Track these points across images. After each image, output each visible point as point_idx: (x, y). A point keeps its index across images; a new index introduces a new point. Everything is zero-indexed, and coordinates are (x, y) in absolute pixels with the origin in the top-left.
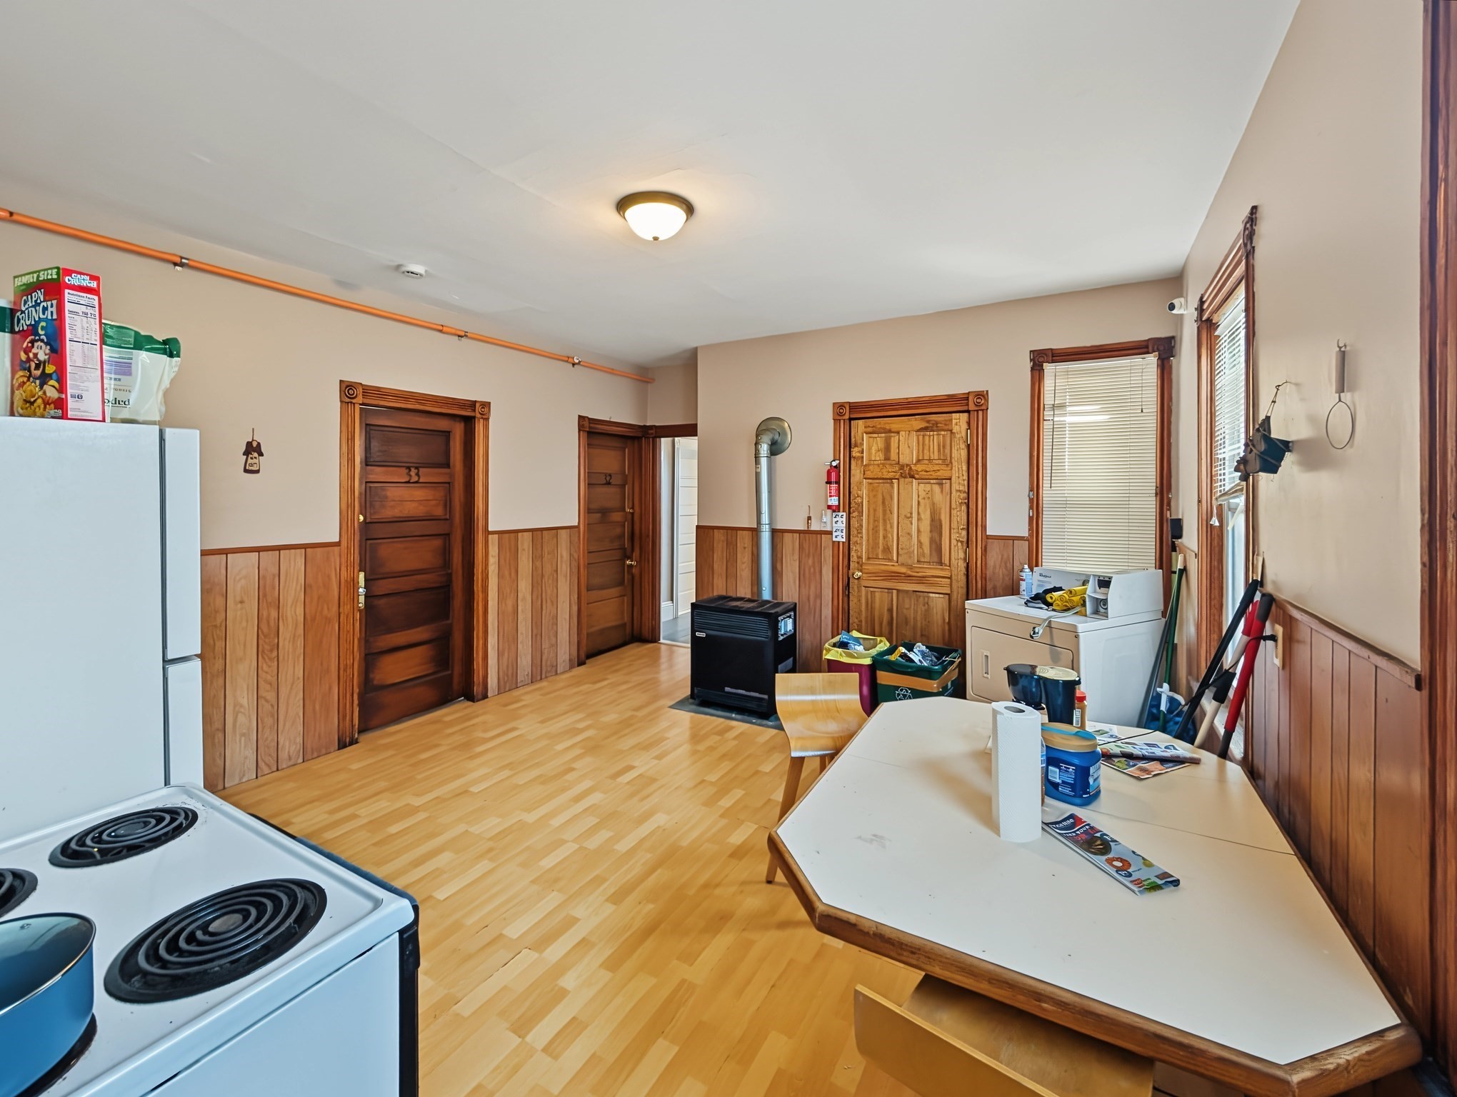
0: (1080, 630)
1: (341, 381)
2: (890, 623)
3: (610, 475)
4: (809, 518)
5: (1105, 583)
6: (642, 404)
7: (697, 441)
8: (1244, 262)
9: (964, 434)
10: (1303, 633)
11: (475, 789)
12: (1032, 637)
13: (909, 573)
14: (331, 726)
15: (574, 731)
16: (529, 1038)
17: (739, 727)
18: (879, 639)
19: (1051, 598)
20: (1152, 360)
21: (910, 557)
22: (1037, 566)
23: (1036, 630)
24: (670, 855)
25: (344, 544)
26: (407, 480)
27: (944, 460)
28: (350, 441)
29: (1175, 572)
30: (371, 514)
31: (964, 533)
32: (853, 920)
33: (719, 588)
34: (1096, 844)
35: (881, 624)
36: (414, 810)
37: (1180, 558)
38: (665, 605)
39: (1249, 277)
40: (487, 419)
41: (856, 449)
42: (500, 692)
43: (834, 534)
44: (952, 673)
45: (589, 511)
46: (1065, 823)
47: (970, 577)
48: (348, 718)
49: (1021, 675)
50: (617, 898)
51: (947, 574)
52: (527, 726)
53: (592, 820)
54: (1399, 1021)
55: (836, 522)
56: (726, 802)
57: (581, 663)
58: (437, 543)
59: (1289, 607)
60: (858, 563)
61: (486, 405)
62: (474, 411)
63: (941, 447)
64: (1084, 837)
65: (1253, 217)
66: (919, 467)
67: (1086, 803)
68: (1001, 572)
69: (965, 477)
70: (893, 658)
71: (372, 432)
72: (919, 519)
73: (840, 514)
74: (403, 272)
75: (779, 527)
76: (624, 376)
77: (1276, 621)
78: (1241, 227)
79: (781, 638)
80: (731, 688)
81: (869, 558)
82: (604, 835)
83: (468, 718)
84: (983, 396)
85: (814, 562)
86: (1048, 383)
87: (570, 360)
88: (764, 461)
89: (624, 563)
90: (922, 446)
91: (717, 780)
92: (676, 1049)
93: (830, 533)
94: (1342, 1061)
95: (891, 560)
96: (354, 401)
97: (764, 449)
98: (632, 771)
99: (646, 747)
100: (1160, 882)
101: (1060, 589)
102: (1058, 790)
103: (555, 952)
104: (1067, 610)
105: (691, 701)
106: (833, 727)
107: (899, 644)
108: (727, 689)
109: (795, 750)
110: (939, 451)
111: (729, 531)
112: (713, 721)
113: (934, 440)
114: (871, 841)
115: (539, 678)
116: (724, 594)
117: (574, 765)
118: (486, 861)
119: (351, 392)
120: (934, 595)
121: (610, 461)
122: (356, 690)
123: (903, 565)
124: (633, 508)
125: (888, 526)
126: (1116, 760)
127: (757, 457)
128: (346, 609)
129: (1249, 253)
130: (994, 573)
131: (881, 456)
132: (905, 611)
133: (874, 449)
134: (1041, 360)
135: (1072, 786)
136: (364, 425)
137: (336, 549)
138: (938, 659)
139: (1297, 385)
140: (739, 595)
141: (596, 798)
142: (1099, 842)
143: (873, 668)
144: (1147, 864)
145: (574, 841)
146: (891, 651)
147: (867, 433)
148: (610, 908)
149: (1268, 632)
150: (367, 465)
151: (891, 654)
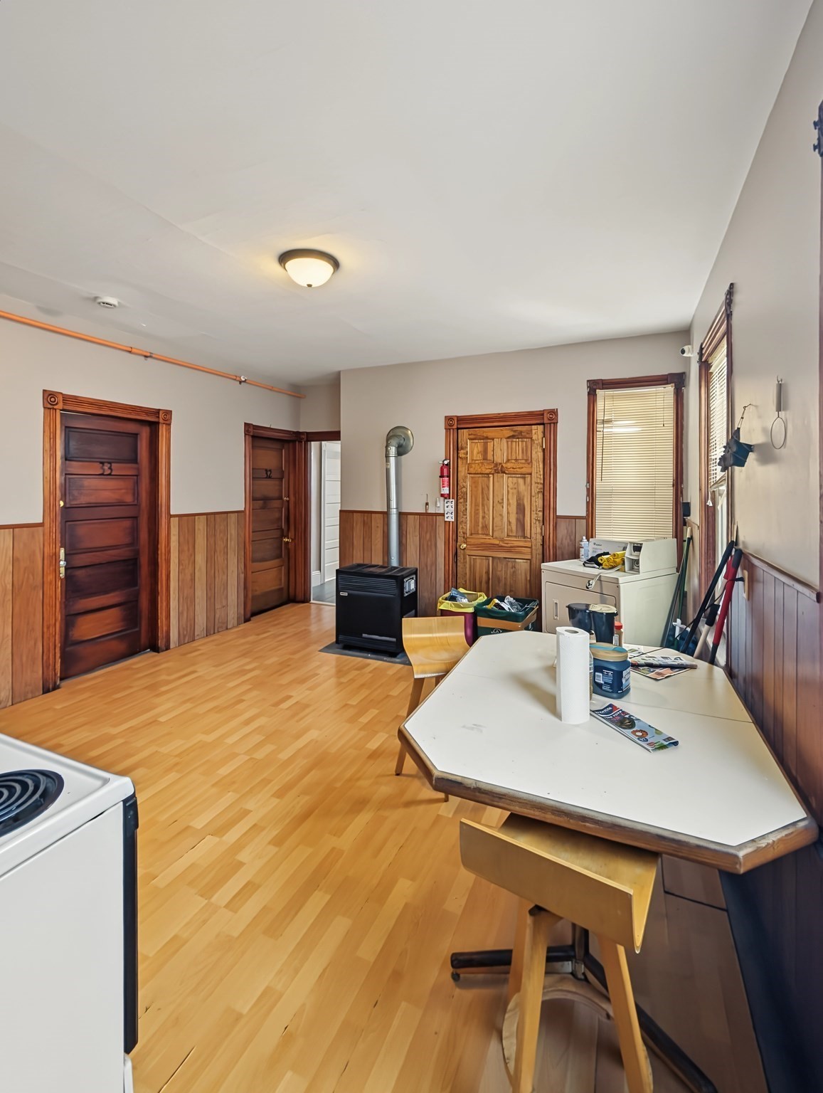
0: (620, 582)
1: (44, 390)
2: (488, 582)
3: (270, 471)
4: (427, 504)
5: (637, 548)
6: (296, 415)
7: (340, 446)
8: (726, 322)
9: (540, 440)
10: (759, 573)
11: (162, 719)
12: (587, 588)
13: (501, 544)
14: (35, 675)
15: (242, 672)
16: (214, 899)
17: (375, 664)
18: (479, 593)
19: (602, 560)
20: (670, 389)
21: (502, 532)
22: (592, 537)
23: (591, 582)
24: (321, 760)
25: (47, 525)
26: (101, 472)
27: (526, 460)
28: (52, 440)
29: (685, 541)
30: (70, 500)
31: (541, 514)
32: (459, 779)
33: (358, 559)
34: (625, 722)
35: (481, 583)
36: (113, 738)
37: (689, 529)
38: (314, 574)
39: (728, 333)
40: (170, 425)
41: (462, 451)
42: (180, 644)
43: (446, 516)
44: (532, 616)
45: (254, 499)
46: (605, 710)
47: (545, 547)
48: (51, 668)
49: (578, 611)
50: (280, 794)
51: (529, 545)
52: (203, 669)
53: (258, 738)
54: (805, 816)
55: (447, 507)
56: (364, 720)
57: (247, 620)
58: (127, 523)
59: (751, 557)
60: (464, 537)
61: (169, 413)
62: (158, 417)
63: (524, 451)
64: (619, 718)
65: (731, 292)
66: (509, 465)
67: (620, 697)
68: (566, 542)
69: (542, 473)
70: (488, 607)
71: (71, 433)
72: (508, 504)
73: (451, 500)
74: (99, 303)
75: (404, 510)
76: (280, 392)
77: (744, 568)
78: (724, 298)
79: (406, 595)
80: (368, 634)
81: (471, 534)
82: (269, 748)
83: (155, 665)
84: (554, 413)
85: (431, 536)
86: (600, 404)
87: (238, 379)
88: (392, 460)
89: (282, 541)
90: (510, 449)
91: (358, 704)
92: (328, 897)
93: (443, 515)
94: (770, 841)
95: (488, 535)
96: (55, 407)
97: (393, 450)
98: (290, 700)
99: (302, 681)
100: (666, 743)
101: (608, 554)
102: (601, 688)
103: (233, 836)
104: (613, 567)
105: (337, 645)
106: (445, 656)
107: (494, 596)
108: (364, 635)
109: (417, 673)
110: (523, 452)
111: (366, 514)
112: (354, 660)
113: (518, 446)
114: (472, 729)
115: (212, 632)
116: (362, 562)
117: (244, 698)
118: (173, 773)
119: (52, 399)
120: (519, 560)
121: (269, 459)
122: (58, 645)
123: (496, 538)
124: (288, 497)
125: (486, 509)
126: (641, 668)
127: (387, 457)
128: (50, 577)
129: (729, 315)
130: (562, 543)
131: (480, 457)
132: (499, 573)
133: (475, 451)
134: (595, 387)
135: (611, 686)
136: (64, 428)
137: (41, 528)
138: (521, 607)
139: (756, 406)
140: (373, 563)
141: (262, 721)
142: (627, 721)
143: (475, 615)
144: (658, 732)
145: (245, 753)
146: (488, 602)
147: (470, 439)
148: (275, 801)
149: (739, 575)
150: (66, 459)
151: (488, 605)
